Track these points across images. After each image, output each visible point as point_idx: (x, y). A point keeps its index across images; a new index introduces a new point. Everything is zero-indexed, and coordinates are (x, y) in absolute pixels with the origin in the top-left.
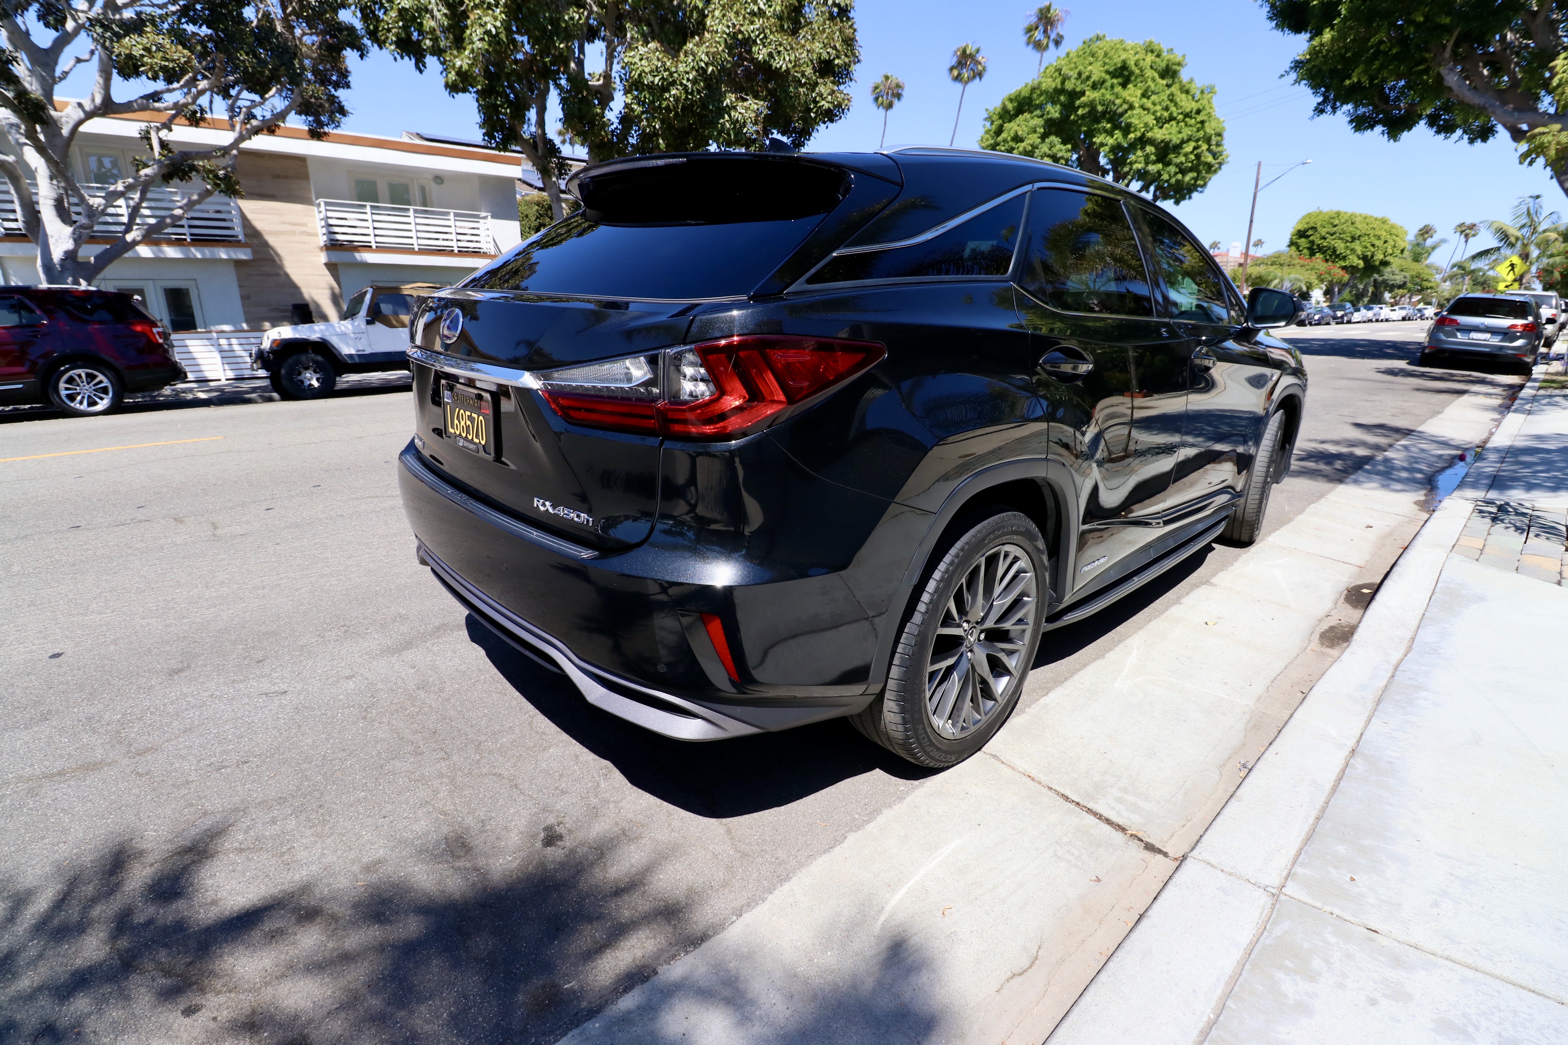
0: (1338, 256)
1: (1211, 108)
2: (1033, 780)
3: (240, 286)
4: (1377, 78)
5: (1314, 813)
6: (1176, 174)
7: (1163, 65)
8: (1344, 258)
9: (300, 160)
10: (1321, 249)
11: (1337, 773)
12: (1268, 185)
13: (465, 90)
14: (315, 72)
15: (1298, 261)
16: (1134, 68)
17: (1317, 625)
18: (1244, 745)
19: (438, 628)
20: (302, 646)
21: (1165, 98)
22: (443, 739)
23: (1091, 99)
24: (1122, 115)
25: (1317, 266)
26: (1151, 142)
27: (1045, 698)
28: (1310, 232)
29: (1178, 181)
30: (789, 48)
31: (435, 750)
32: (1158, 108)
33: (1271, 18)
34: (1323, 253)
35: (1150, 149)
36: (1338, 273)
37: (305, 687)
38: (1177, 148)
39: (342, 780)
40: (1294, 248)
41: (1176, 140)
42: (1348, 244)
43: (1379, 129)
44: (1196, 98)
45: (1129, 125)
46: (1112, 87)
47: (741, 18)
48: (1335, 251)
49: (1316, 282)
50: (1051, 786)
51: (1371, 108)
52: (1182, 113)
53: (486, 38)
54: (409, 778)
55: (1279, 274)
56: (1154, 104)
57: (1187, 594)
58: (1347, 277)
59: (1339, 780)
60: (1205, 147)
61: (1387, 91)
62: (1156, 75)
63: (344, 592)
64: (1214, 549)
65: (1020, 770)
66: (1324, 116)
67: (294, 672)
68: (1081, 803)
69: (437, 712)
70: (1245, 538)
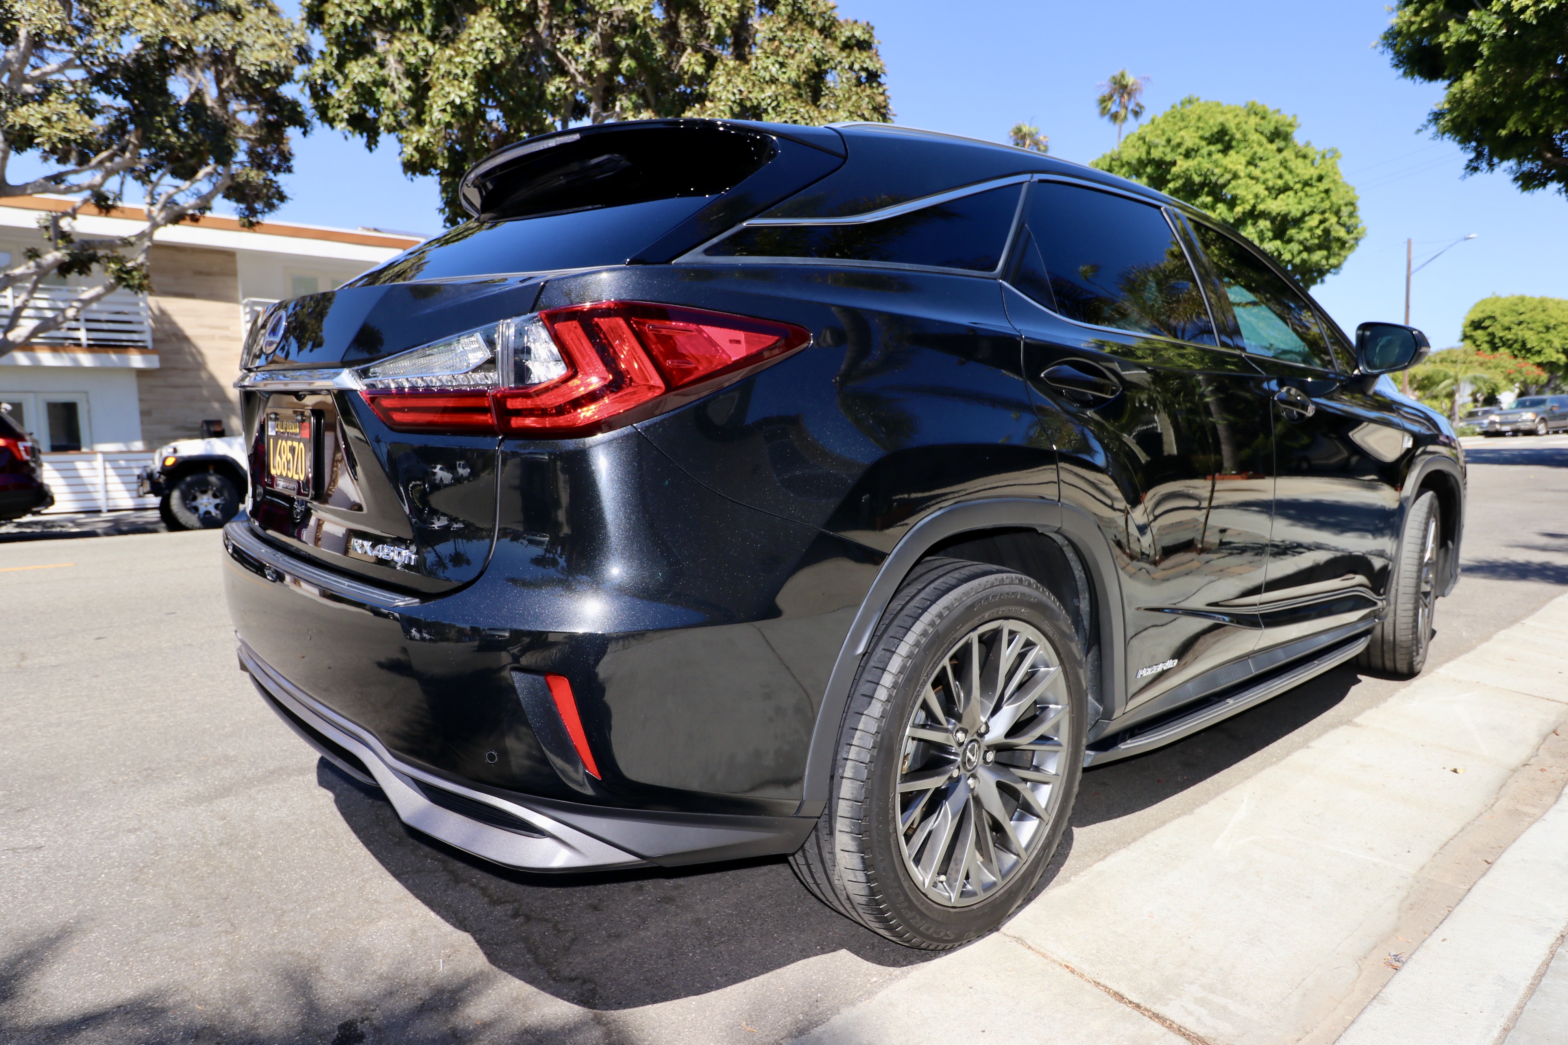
0: (1529, 351)
1: (1336, 173)
2: (1073, 972)
3: (141, 400)
4: (1541, 127)
5: (1501, 1022)
6: (1300, 252)
7: (1271, 127)
8: (1539, 352)
9: (228, 255)
10: (1505, 343)
11: (1536, 966)
12: (1423, 266)
13: (425, 172)
14: (251, 153)
15: (1475, 358)
16: (1234, 131)
17: (1510, 777)
18: (1397, 930)
19: (272, 773)
20: (83, 793)
21: (1278, 165)
22: (235, 908)
23: (1184, 168)
24: (1224, 185)
25: (1502, 363)
26: (1264, 215)
27: (1100, 863)
28: (1487, 323)
29: (1304, 261)
30: (806, 116)
31: (217, 922)
32: (1269, 175)
33: (1396, 66)
34: (1510, 347)
35: (1264, 224)
36: (1530, 370)
37: (70, 841)
38: (1298, 222)
39: (77, 958)
40: (1468, 342)
41: (1296, 213)
42: (1542, 335)
43: (1553, 186)
44: (1316, 164)
45: (1234, 198)
46: (1210, 154)
47: (750, 84)
48: (1524, 344)
49: (1504, 382)
50: (1098, 980)
51: (1539, 163)
52: (1299, 182)
53: (449, 108)
54: (170, 957)
55: (1452, 372)
56: (1264, 172)
57: (1319, 736)
58: (1544, 377)
59: (1540, 976)
60: (1333, 219)
61: (1558, 142)
62: (1264, 140)
63: (162, 730)
64: (1360, 681)
65: (1055, 957)
66: (1478, 175)
67: (62, 823)
68: (1143, 1004)
69: (238, 873)
70: (1402, 666)
